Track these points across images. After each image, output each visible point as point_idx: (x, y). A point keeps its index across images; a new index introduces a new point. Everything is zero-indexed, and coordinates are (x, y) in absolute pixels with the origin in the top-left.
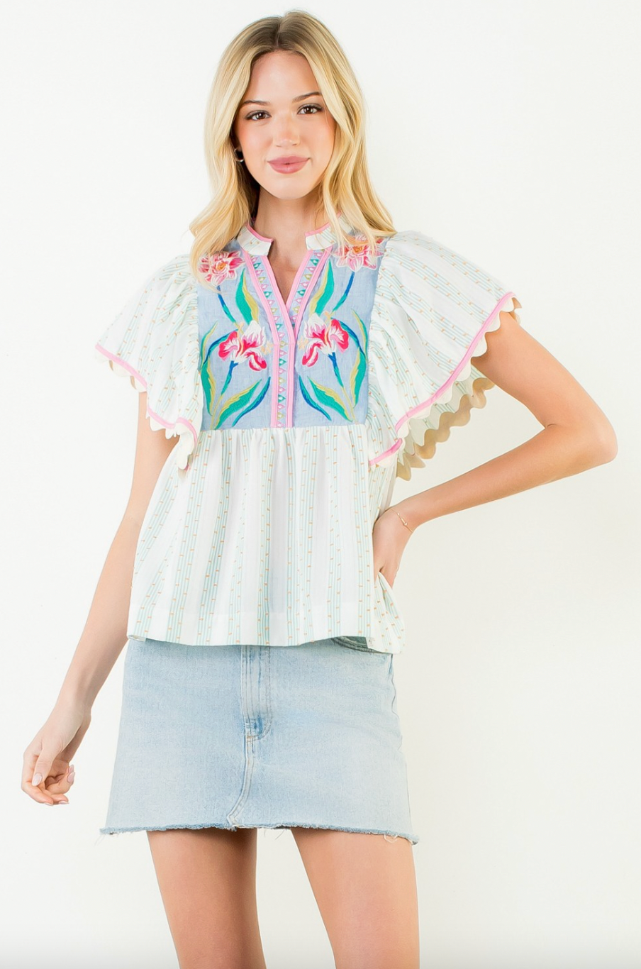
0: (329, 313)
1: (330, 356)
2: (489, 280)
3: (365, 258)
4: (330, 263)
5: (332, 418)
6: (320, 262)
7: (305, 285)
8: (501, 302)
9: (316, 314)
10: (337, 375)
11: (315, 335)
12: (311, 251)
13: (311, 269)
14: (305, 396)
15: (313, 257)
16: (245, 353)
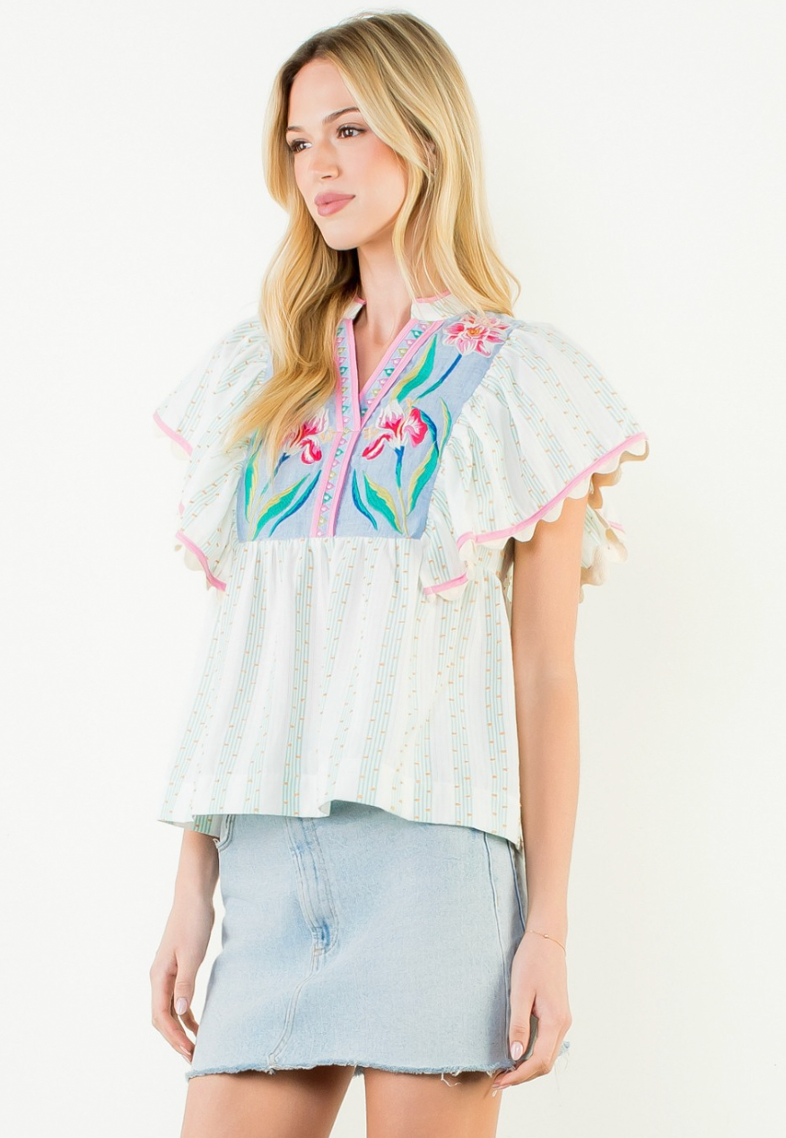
0: (411, 400)
1: (397, 451)
2: (624, 409)
3: (480, 343)
4: (435, 338)
5: (378, 527)
6: (423, 335)
7: (396, 362)
8: (630, 439)
9: (396, 401)
10: (398, 473)
11: (387, 425)
12: (416, 320)
13: (410, 342)
14: (354, 496)
15: (416, 328)
16: (301, 442)
